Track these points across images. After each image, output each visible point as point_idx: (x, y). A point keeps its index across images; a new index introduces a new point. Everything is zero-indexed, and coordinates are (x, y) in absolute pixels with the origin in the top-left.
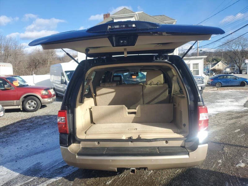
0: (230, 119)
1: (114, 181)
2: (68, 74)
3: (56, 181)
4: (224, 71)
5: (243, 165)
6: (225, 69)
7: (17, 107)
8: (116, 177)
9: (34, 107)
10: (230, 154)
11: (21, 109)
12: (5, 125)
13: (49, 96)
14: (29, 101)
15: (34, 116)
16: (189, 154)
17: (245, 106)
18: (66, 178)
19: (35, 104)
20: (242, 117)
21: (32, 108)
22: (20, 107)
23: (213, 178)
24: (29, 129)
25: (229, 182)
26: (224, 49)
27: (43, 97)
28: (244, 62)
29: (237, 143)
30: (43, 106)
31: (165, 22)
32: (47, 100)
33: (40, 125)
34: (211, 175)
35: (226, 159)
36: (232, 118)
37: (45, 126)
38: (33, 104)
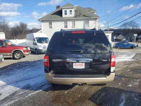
0: (125, 65)
1: (68, 92)
2: (37, 39)
3: (39, 92)
4: (122, 40)
5: (131, 86)
6: (123, 39)
7: (10, 57)
8: (69, 90)
9: (19, 57)
10: (125, 81)
11: (12, 58)
12: (5, 66)
13: (28, 51)
14: (17, 54)
15: (19, 61)
16: (106, 77)
17: (133, 58)
18: (44, 90)
19: (20, 55)
20: (131, 64)
21: (18, 58)
22: (11, 57)
23: (116, 91)
24: (19, 68)
25: (124, 92)
26: (123, 28)
27: (24, 51)
28: (133, 35)
29: (128, 76)
30: (24, 57)
31: (91, 12)
32: (26, 53)
33: (24, 66)
34: (116, 90)
35: (123, 83)
36: (126, 65)
37: (27, 67)
38: (19, 55)
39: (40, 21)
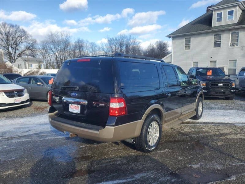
16: (99, 131)
39: (170, 37)
